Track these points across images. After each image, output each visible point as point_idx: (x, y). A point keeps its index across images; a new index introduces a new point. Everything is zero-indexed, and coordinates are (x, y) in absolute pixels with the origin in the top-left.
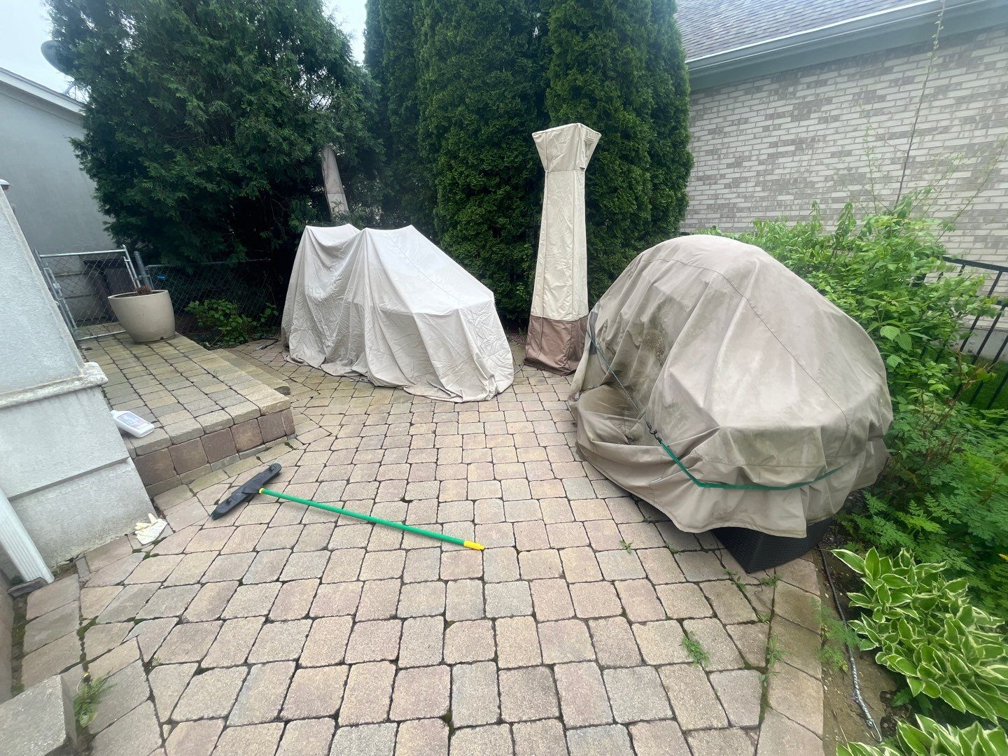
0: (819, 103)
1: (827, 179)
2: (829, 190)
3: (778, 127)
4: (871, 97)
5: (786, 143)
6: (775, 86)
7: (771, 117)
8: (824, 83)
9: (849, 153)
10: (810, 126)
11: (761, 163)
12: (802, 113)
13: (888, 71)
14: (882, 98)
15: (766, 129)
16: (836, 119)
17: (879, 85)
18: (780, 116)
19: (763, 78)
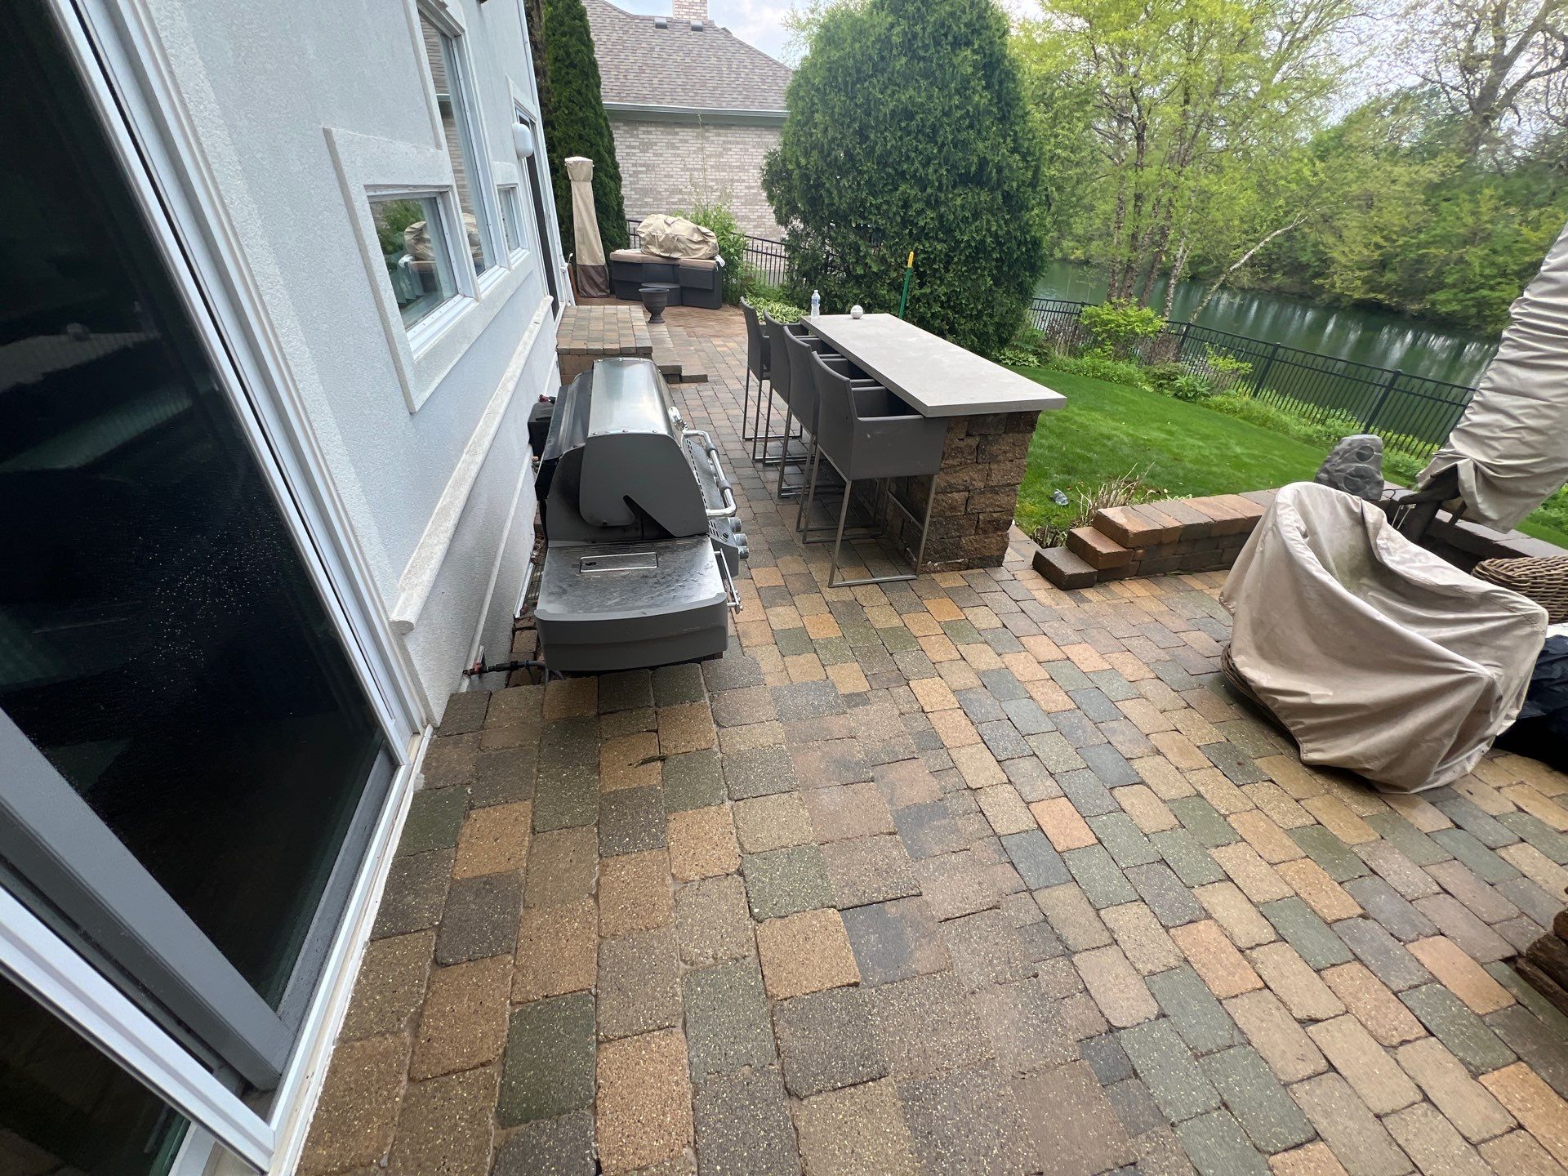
0: (652, 144)
1: (666, 190)
2: (670, 196)
3: (634, 154)
4: (673, 146)
5: (642, 165)
6: (626, 128)
7: (628, 147)
8: (650, 133)
9: (672, 176)
10: (649, 157)
11: (630, 176)
12: (645, 147)
13: (677, 134)
14: (678, 148)
15: (628, 154)
16: (661, 155)
17: (675, 140)
18: (634, 147)
19: (619, 121)
